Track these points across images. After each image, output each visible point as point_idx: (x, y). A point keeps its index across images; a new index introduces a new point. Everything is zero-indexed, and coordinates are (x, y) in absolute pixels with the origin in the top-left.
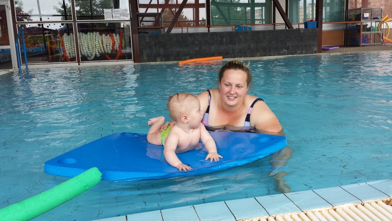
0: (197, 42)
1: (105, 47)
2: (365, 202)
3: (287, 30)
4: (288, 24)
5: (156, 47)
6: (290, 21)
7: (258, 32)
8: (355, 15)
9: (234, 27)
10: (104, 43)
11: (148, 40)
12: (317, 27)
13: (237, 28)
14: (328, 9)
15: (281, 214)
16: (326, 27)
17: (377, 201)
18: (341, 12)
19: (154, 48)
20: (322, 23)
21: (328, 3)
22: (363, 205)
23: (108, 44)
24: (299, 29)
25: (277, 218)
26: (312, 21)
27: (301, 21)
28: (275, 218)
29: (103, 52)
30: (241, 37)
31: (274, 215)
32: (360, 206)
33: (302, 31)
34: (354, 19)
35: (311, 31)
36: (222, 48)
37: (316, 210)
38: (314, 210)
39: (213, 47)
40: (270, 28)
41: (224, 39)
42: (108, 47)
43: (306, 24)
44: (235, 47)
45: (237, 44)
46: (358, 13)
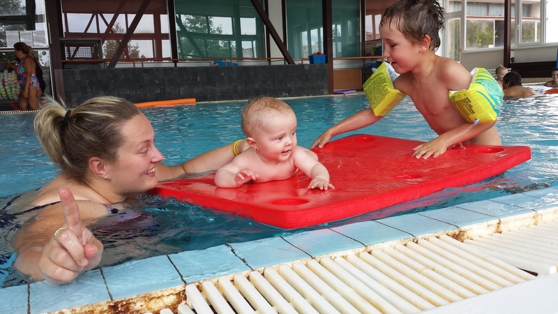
0: (157, 82)
1: (9, 90)
2: (419, 237)
3: (287, 66)
4: (287, 57)
5: (92, 89)
6: (291, 54)
7: (247, 68)
8: (374, 48)
9: (213, 62)
10: (6, 84)
11: (78, 78)
12: (327, 62)
13: (217, 64)
14: (339, 44)
15: (274, 266)
16: (337, 65)
17: (438, 235)
18: (355, 45)
19: (89, 90)
20: (332, 59)
21: (339, 37)
22: (417, 242)
23: (13, 86)
24: (302, 65)
25: (267, 272)
26: (319, 53)
27: (306, 55)
28: (263, 274)
29: (6, 98)
30: (223, 74)
31: (261, 269)
32: (411, 244)
33: (306, 68)
34: (373, 53)
35: (318, 67)
36: (196, 90)
37: (338, 254)
38: (334, 255)
39: (182, 89)
40: (264, 63)
41: (198, 78)
42: (14, 89)
43: (311, 58)
44: (215, 88)
45: (217, 85)
46: (378, 45)
